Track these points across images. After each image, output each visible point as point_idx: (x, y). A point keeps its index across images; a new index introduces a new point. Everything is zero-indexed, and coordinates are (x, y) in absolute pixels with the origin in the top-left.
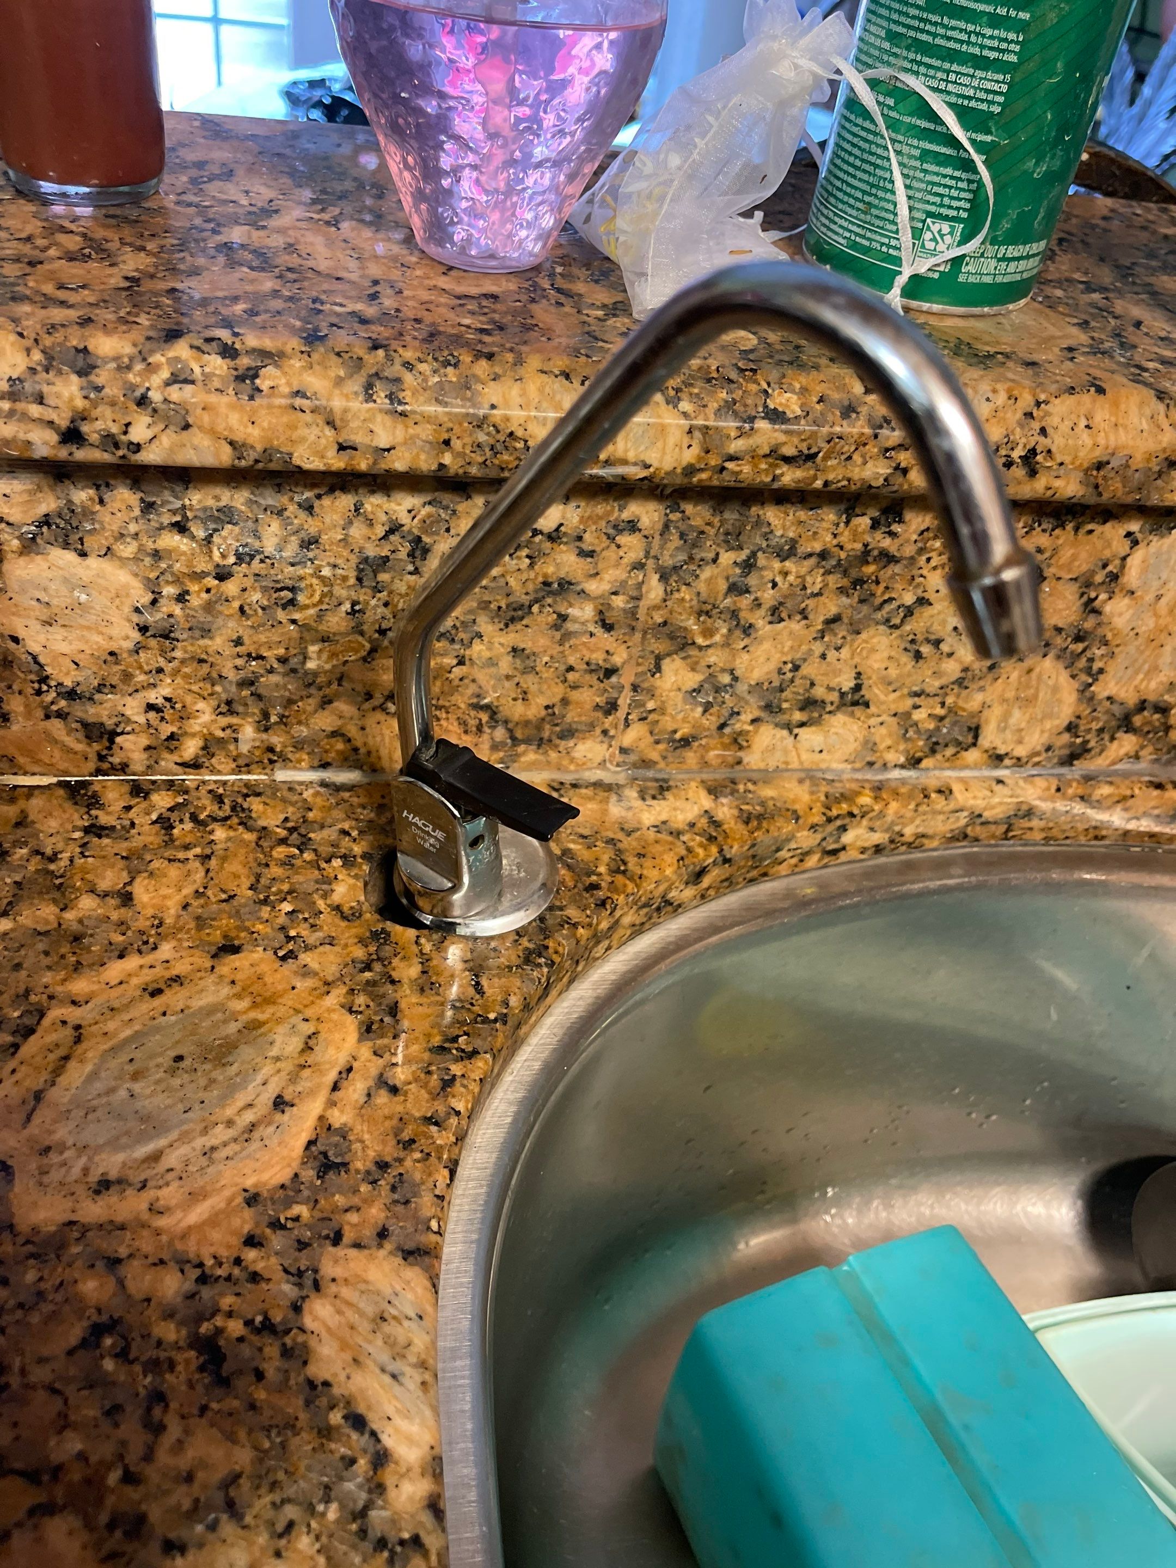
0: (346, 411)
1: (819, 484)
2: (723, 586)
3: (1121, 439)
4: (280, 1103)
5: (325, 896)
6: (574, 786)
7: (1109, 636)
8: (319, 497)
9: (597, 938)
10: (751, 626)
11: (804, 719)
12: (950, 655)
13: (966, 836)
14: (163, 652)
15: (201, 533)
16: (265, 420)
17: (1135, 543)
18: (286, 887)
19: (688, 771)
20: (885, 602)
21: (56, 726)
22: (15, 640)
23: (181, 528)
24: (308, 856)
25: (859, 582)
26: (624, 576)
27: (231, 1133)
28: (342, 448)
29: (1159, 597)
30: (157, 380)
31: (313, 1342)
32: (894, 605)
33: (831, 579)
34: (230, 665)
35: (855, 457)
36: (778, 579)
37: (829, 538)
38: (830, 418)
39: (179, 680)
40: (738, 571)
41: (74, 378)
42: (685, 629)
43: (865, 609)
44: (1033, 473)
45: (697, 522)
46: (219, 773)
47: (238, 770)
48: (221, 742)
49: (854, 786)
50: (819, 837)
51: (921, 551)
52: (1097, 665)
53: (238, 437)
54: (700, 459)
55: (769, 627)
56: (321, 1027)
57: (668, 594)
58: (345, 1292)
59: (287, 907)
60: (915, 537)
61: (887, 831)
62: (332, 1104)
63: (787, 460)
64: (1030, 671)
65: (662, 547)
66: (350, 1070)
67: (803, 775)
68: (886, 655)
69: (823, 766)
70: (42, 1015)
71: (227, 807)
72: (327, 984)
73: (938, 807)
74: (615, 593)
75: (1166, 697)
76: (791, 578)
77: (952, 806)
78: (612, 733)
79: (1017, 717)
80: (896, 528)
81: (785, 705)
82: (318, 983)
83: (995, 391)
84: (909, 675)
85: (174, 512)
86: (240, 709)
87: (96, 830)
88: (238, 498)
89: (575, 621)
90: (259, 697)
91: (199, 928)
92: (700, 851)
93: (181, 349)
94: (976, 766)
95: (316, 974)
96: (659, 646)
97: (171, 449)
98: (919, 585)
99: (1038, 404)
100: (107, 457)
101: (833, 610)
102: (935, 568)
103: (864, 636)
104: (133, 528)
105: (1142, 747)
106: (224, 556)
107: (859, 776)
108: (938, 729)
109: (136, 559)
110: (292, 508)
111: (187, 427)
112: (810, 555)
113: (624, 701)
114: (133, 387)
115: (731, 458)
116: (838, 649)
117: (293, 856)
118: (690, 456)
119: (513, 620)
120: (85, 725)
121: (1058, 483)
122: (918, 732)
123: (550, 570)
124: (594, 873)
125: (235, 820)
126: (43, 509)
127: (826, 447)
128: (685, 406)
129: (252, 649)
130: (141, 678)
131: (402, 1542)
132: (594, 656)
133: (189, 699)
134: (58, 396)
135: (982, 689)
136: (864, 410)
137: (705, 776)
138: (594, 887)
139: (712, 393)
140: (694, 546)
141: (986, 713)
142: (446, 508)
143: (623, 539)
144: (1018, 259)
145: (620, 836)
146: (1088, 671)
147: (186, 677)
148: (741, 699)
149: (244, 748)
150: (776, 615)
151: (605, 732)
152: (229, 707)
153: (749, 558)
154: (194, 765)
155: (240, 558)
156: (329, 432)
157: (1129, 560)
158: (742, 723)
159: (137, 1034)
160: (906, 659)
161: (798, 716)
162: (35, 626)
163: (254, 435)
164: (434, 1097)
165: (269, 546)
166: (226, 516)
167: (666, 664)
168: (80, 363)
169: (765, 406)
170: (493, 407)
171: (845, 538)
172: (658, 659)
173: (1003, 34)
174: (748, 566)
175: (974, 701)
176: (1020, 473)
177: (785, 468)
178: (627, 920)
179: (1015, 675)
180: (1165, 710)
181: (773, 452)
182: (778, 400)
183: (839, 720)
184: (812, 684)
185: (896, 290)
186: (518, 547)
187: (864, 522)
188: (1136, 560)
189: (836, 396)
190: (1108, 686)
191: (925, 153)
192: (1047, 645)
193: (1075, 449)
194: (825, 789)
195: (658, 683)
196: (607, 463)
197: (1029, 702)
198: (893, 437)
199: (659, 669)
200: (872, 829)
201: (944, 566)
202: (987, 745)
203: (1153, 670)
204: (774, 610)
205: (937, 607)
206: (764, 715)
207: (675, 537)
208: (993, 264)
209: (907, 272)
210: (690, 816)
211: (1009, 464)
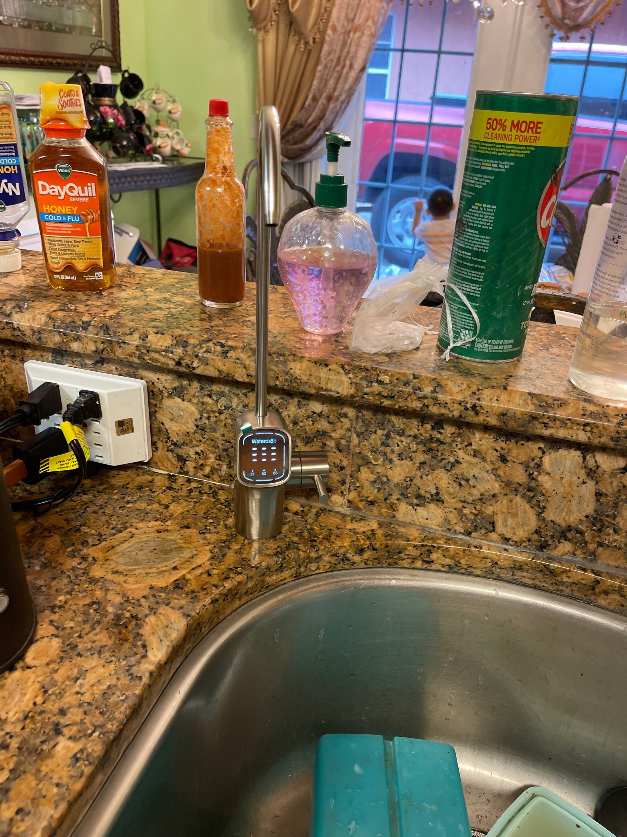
0: (249, 365)
1: (398, 407)
2: (379, 443)
3: (511, 406)
4: (175, 568)
5: (224, 521)
6: (329, 511)
7: (544, 492)
8: (249, 392)
9: (311, 560)
10: (391, 459)
11: (418, 503)
12: (474, 487)
13: (493, 573)
14: (202, 435)
15: (215, 399)
17: (544, 452)
18: (214, 516)
19: (375, 516)
20: (442, 459)
21: (170, 454)
22: (163, 424)
23: (210, 396)
24: (226, 509)
25: (430, 450)
26: (344, 433)
27: (157, 571)
28: (248, 375)
29: (562, 478)
30: (202, 351)
31: (145, 625)
32: (446, 461)
33: (419, 446)
34: (220, 443)
35: (408, 399)
36: (399, 443)
37: (416, 430)
38: (399, 385)
39: (206, 446)
40: (384, 438)
41: (182, 348)
42: (368, 456)
43: (435, 461)
44: (477, 414)
45: (367, 417)
46: (215, 481)
47: (220, 481)
48: (216, 469)
49: (440, 536)
50: (419, 553)
51: (453, 441)
52: (542, 504)
53: (220, 369)
54: (355, 393)
55: (398, 461)
56: (200, 554)
57: (360, 442)
58: (161, 617)
59: (211, 521)
60: (449, 435)
61: (452, 558)
62: (189, 573)
63: (385, 397)
64: (511, 501)
66: (200, 566)
67: (420, 528)
68: (447, 481)
69: (429, 526)
70: (126, 529)
71: (211, 491)
72: (209, 543)
73: (476, 554)
74: (342, 439)
75: (580, 526)
76: (404, 443)
77: (482, 555)
78: (345, 493)
79: (510, 521)
80: (441, 430)
81: (409, 495)
82: (206, 542)
83: (462, 384)
84: (458, 492)
85: (208, 391)
86: (223, 459)
87: (170, 488)
88: (226, 389)
89: (329, 446)
90: (229, 456)
91: (182, 519)
93: (211, 344)
94: (496, 542)
95: (207, 540)
96: (359, 462)
97: (203, 370)
98: (454, 455)
99: (478, 390)
100: (186, 370)
101: (422, 459)
102: (460, 449)
103: (436, 472)
104: (197, 394)
105: (576, 550)
106: (221, 407)
107: (444, 534)
108: (475, 519)
109: (197, 404)
110: (241, 394)
111: (207, 364)
112: (410, 436)
113: (348, 480)
114: (195, 352)
115: (366, 394)
116: (427, 475)
117: (222, 508)
118: (352, 391)
119: (308, 442)
120: (178, 456)
121: (488, 419)
122: (467, 519)
123: (319, 426)
124: (317, 537)
125: (212, 495)
126: (175, 385)
127: (397, 394)
128: (351, 375)
129: (227, 438)
130: (195, 442)
131: (137, 676)
132: (336, 461)
133: (208, 452)
134: (177, 352)
135: (491, 505)
136: (412, 384)
137: (381, 519)
138: (314, 541)
139: (360, 373)
140: (368, 426)
141: (495, 516)
142: (286, 401)
143: (343, 420)
144: (499, 345)
145: (335, 529)
146: (539, 506)
147: (208, 444)
148: (392, 489)
149: (223, 473)
150: (400, 457)
151: (342, 492)
152: (219, 458)
153: (387, 433)
154: (207, 477)
155: (225, 407)
156: (244, 370)
157: (543, 459)
158: (394, 499)
159: (148, 541)
160: (455, 485)
161: (415, 501)
162: (168, 420)
163: (224, 369)
164: (220, 580)
165: (234, 405)
166: (222, 394)
167: (362, 468)
168: (184, 345)
169: (377, 379)
170: (291, 369)
171: (422, 431)
172: (359, 466)
173: (478, 273)
174: (388, 436)
175: (489, 510)
176: (471, 413)
177: (384, 400)
178: (326, 558)
179: (505, 502)
180: (582, 533)
181: (379, 394)
182: (382, 377)
183: (432, 506)
184: (419, 488)
185: (448, 350)
186: (308, 417)
187: (428, 427)
188: (546, 460)
189: (403, 378)
190: (550, 515)
191: (459, 308)
192: (516, 490)
193: (492, 407)
194: (425, 534)
195: (360, 476)
196: (326, 390)
197: (514, 515)
198: (421, 394)
199: (359, 470)
200: (444, 556)
201: (463, 449)
202: (500, 532)
203: (569, 512)
204: (400, 455)
205: (464, 465)
206: (402, 498)
207: (361, 422)
208: (487, 345)
209: (452, 345)
210: (365, 530)
211: (466, 409)
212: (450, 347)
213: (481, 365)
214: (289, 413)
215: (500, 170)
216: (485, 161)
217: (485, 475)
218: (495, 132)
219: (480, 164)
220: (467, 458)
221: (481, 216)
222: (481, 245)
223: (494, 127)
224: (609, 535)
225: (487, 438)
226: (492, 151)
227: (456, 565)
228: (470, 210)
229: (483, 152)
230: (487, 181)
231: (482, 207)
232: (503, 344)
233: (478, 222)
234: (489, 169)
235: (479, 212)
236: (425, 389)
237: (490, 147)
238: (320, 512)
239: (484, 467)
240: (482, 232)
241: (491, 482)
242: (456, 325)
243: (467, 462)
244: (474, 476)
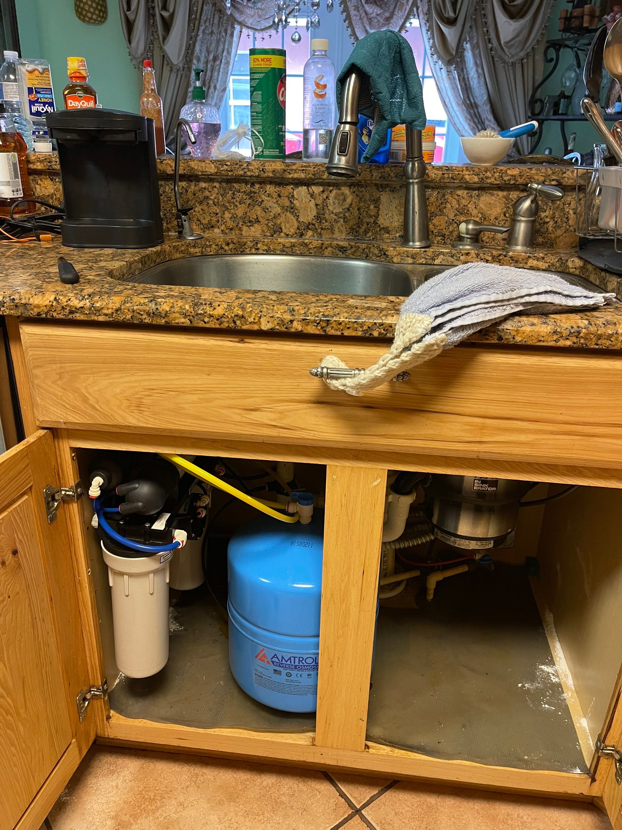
2: (231, 198)
7: (297, 208)
10: (237, 205)
12: (271, 212)
17: (294, 189)
20: (257, 201)
25: (251, 197)
26: (216, 196)
29: (302, 200)
33: (247, 196)
35: (238, 171)
36: (239, 196)
37: (244, 189)
38: (234, 165)
40: (232, 195)
42: (227, 206)
43: (254, 202)
45: (224, 186)
50: (253, 245)
51: (260, 191)
52: (297, 214)
54: (218, 171)
55: (239, 205)
57: (223, 199)
60: (257, 189)
61: (267, 246)
63: (229, 171)
64: (286, 215)
65: (220, 191)
68: (260, 211)
74: (215, 199)
75: (313, 222)
76: (241, 196)
79: (287, 225)
80: (254, 187)
81: (246, 222)
84: (265, 216)
89: (210, 204)
94: (283, 236)
96: (224, 209)
98: (261, 198)
101: (249, 202)
103: (255, 207)
105: (314, 233)
108: (274, 228)
110: (170, 185)
112: (242, 192)
113: (220, 220)
115: (221, 171)
116: (252, 210)
118: (216, 170)
119: (201, 204)
121: (269, 176)
122: (270, 228)
123: (205, 194)
127: (234, 169)
128: (215, 164)
132: (214, 211)
135: (279, 219)
140: (225, 190)
141: (281, 224)
142: (189, 184)
143: (214, 189)
146: (296, 216)
148: (239, 220)
151: (218, 226)
153: (233, 192)
155: (163, 192)
158: (240, 225)
160: (263, 212)
161: (249, 224)
165: (167, 191)
166: (161, 186)
171: (247, 189)
172: (224, 211)
175: (278, 222)
176: (262, 172)
179: (283, 216)
180: (314, 225)
181: (227, 170)
182: (227, 163)
183: (256, 225)
184: (250, 217)
186: (200, 190)
187: (249, 186)
188: (295, 193)
189: (235, 162)
190: (301, 219)
191: (255, 138)
192: (287, 210)
195: (225, 216)
196: (206, 175)
197: (288, 222)
198: (242, 167)
199: (224, 213)
200: (263, 245)
201: (264, 194)
202: (284, 232)
203: (308, 216)
204: (240, 202)
205: (265, 202)
206: (243, 224)
207: (222, 189)
209: (255, 153)
214: (191, 190)
217: (274, 205)
218: (256, 63)
219: (254, 76)
220: (266, 198)
221: (258, 97)
224: (324, 223)
225: (272, 187)
226: (258, 71)
227: (269, 250)
228: (253, 95)
229: (254, 72)
230: (258, 82)
231: (258, 93)
232: (275, 151)
233: (257, 100)
234: (257, 77)
235: (257, 95)
237: (257, 69)
239: (273, 201)
241: (277, 208)
243: (266, 200)
244: (270, 206)
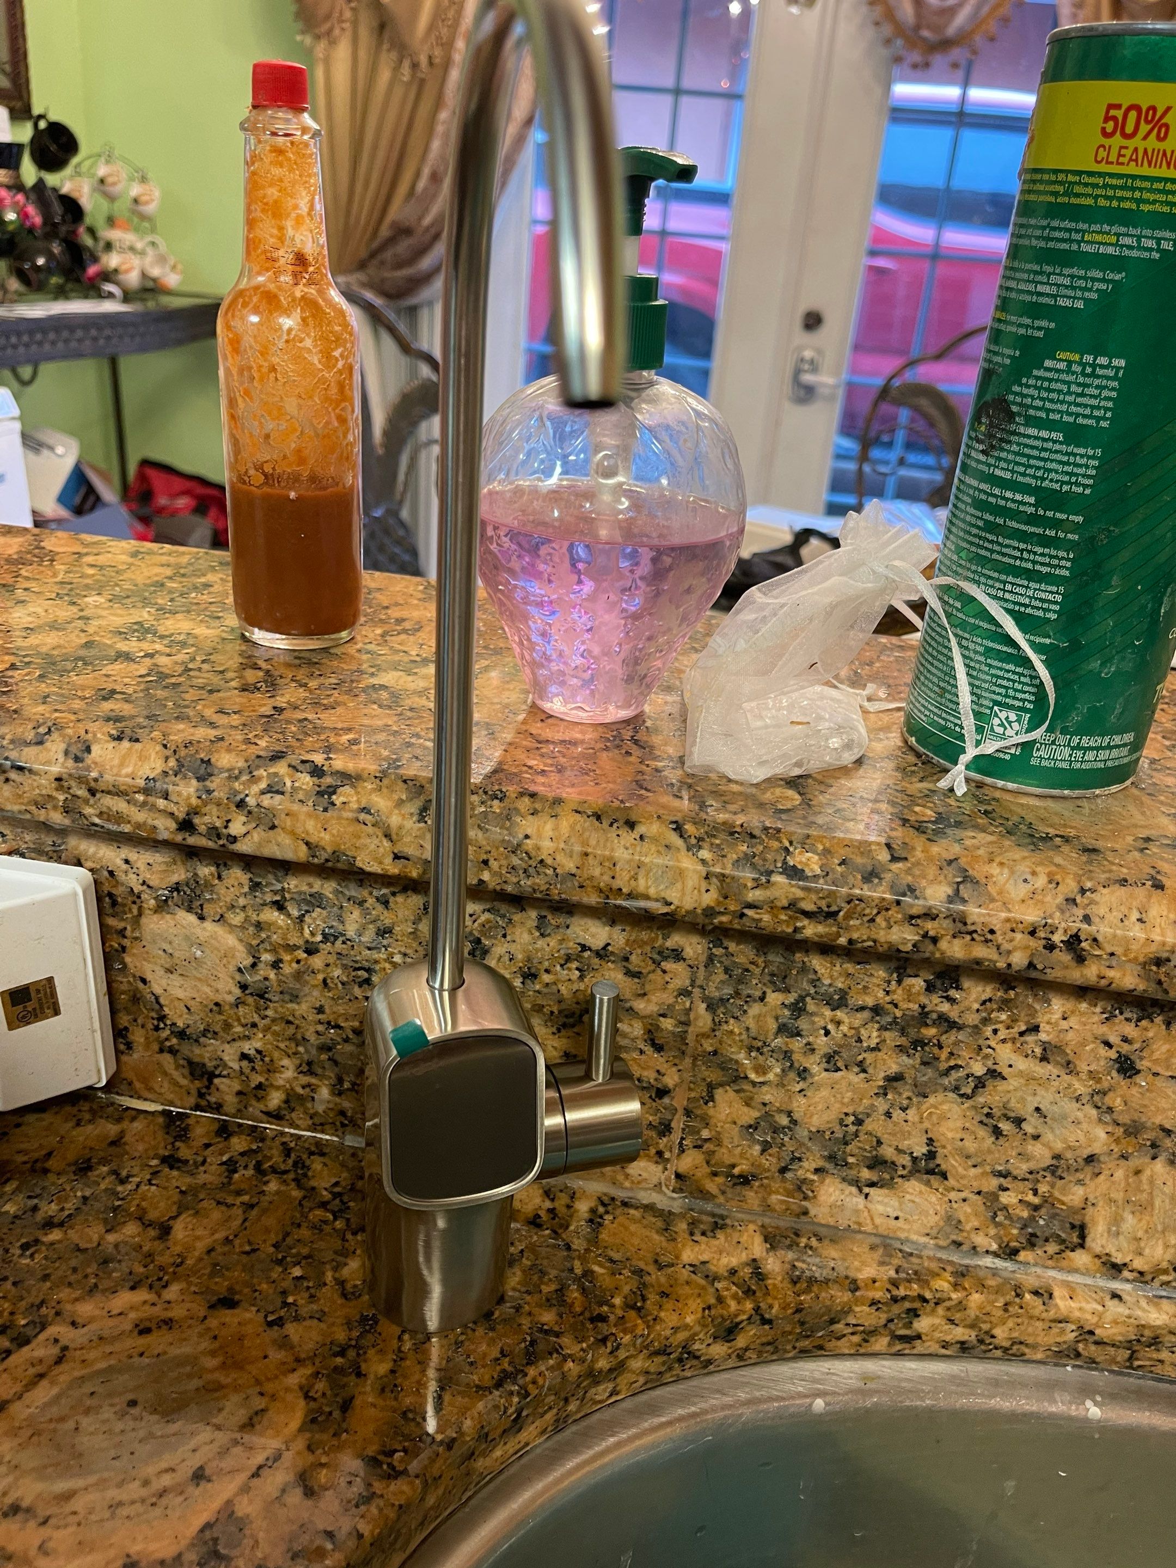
0: (400, 828)
1: (843, 941)
2: (773, 1026)
4: (199, 1476)
5: (335, 1269)
6: (625, 1204)
8: (394, 894)
9: (594, 1377)
10: (805, 1070)
11: (875, 1179)
12: (1036, 1137)
13: (1078, 1355)
14: (258, 1009)
15: (295, 913)
16: (335, 828)
18: (305, 1251)
19: (750, 1212)
20: (952, 1068)
21: (167, 1059)
22: (144, 981)
23: (280, 906)
24: (339, 1224)
25: (918, 1043)
26: (671, 1000)
27: (143, 1492)
28: (397, 857)
30: (255, 789)
32: (962, 1073)
33: (887, 1035)
34: (312, 1029)
35: (878, 919)
36: (830, 1027)
37: (881, 994)
38: (851, 880)
39: (269, 1036)
40: (787, 1012)
41: (194, 782)
42: (737, 1062)
43: (930, 1072)
44: (1080, 959)
45: (741, 959)
46: (297, 1127)
47: (313, 1128)
48: (301, 1098)
49: (934, 1266)
50: (884, 1317)
51: (986, 1021)
53: (313, 839)
54: (719, 903)
55: (825, 1074)
56: (272, 1406)
57: (716, 1025)
59: (297, 1272)
60: (976, 1006)
61: (972, 1326)
62: (245, 1490)
63: (807, 914)
64: (1138, 1172)
65: (707, 979)
66: (278, 1458)
67: (877, 1241)
68: (959, 1124)
69: (902, 1235)
70: (43, 1328)
71: (290, 1162)
72: (298, 1360)
73: (1036, 1312)
74: (664, 1016)
76: (844, 1028)
77: (1052, 1314)
78: (667, 1155)
79: (1129, 1221)
80: (953, 993)
81: (851, 1160)
82: (290, 1359)
83: (1034, 873)
84: (990, 1151)
85: (275, 892)
86: (319, 1071)
87: (171, 1161)
88: (327, 888)
89: (625, 1037)
90: (336, 1063)
91: (212, 1275)
92: (733, 1305)
93: (281, 768)
94: (1086, 1273)
95: (292, 1348)
96: (713, 1076)
97: (260, 845)
98: (987, 1057)
99: (1083, 891)
100: (210, 844)
101: (894, 1069)
102: (1004, 1041)
103: (932, 1100)
104: (242, 901)
106: (312, 934)
107: (943, 1255)
108: (1032, 1219)
109: (243, 928)
110: (371, 901)
111: (273, 827)
112: (862, 1008)
113: (678, 1123)
114: (236, 792)
115: (751, 906)
116: (904, 1109)
117: (325, 1222)
118: (709, 899)
119: (565, 1027)
120: (190, 1063)
121: (1111, 973)
122: (1009, 1217)
124: (607, 1303)
125: (292, 1176)
126: (175, 878)
127: (846, 907)
128: (705, 854)
129: (331, 1018)
130: (238, 1029)
132: (645, 1073)
133: (276, 1054)
134: (179, 794)
135: (1080, 1182)
136: (888, 876)
137: (767, 1221)
138: (603, 1318)
139: (733, 846)
140: (740, 981)
141: (1090, 1210)
142: (503, 916)
143: (668, 965)
144: (1098, 749)
145: (651, 1268)
147: (275, 1034)
148: (802, 1144)
149: (320, 1108)
150: (831, 1061)
151: (660, 1154)
152: (309, 1068)
153: (797, 1002)
154: (276, 1116)
155: (325, 936)
156: (386, 843)
158: (806, 1169)
159: (110, 1369)
160: (984, 1133)
161: (866, 1174)
162: (161, 972)
163: (325, 839)
165: (351, 930)
166: (316, 901)
167: (719, 1093)
168: (202, 771)
169: (785, 862)
170: (527, 837)
171: (898, 996)
172: (711, 1087)
173: (1054, 553)
174: (798, 1009)
175: (1074, 1195)
176: (1065, 957)
177: (806, 922)
178: (637, 1364)
179: (1119, 1174)
181: (792, 905)
182: (799, 858)
183: (914, 1187)
184: (879, 1143)
185: (960, 767)
186: (568, 959)
187: (918, 983)
189: (859, 860)
191: (988, 650)
192: (1154, 1146)
193: (1127, 941)
194: (896, 1262)
195: (711, 1112)
196: (630, 896)
197: (1143, 1208)
198: (917, 906)
199: (712, 1098)
200: (951, 1321)
201: (1014, 1040)
202: (1098, 1250)
204: (829, 1058)
205: (1013, 1083)
206: (828, 1166)
207: (720, 970)
208: (1067, 751)
209: (971, 752)
210: (734, 1262)
211: (1051, 947)
212: (964, 759)
213: (1050, 803)
214: (513, 948)
215: (1146, 255)
216: (1096, 227)
217: (1070, 1107)
218: (1131, 144)
219: (1078, 237)
220: (1022, 1064)
221: (1074, 388)
222: (1071, 474)
223: (1129, 129)
225: (1082, 1014)
226: (1121, 199)
227: (981, 1341)
228: (1035, 372)
229: (1090, 201)
230: (1103, 286)
231: (1080, 363)
232: (1109, 747)
233: (1064, 408)
234: (1110, 250)
235: (1071, 378)
236: (929, 892)
237: (1114, 187)
238: (601, 1210)
239: (1070, 1086)
240: (1075, 434)
241: (1085, 1126)
242: (979, 697)
243: (1021, 1074)
244: (1038, 1109)
